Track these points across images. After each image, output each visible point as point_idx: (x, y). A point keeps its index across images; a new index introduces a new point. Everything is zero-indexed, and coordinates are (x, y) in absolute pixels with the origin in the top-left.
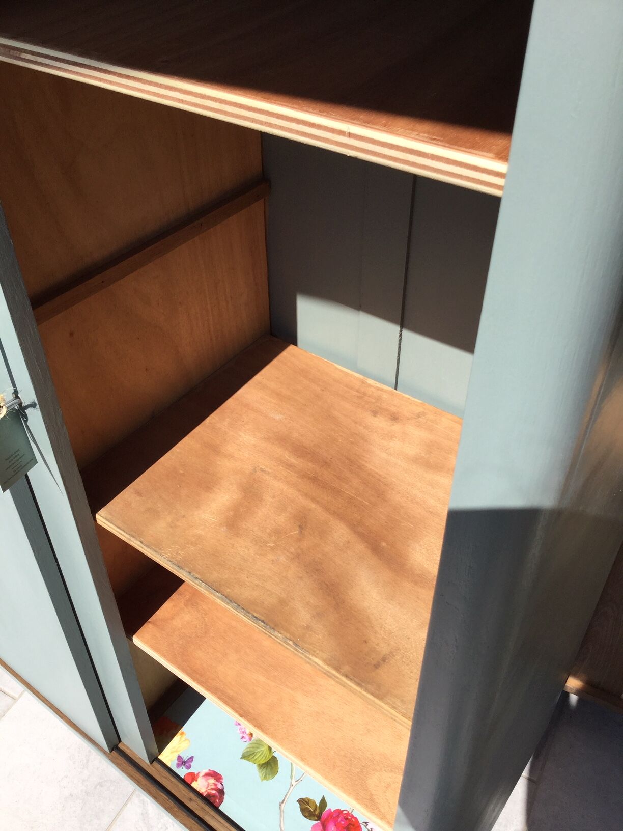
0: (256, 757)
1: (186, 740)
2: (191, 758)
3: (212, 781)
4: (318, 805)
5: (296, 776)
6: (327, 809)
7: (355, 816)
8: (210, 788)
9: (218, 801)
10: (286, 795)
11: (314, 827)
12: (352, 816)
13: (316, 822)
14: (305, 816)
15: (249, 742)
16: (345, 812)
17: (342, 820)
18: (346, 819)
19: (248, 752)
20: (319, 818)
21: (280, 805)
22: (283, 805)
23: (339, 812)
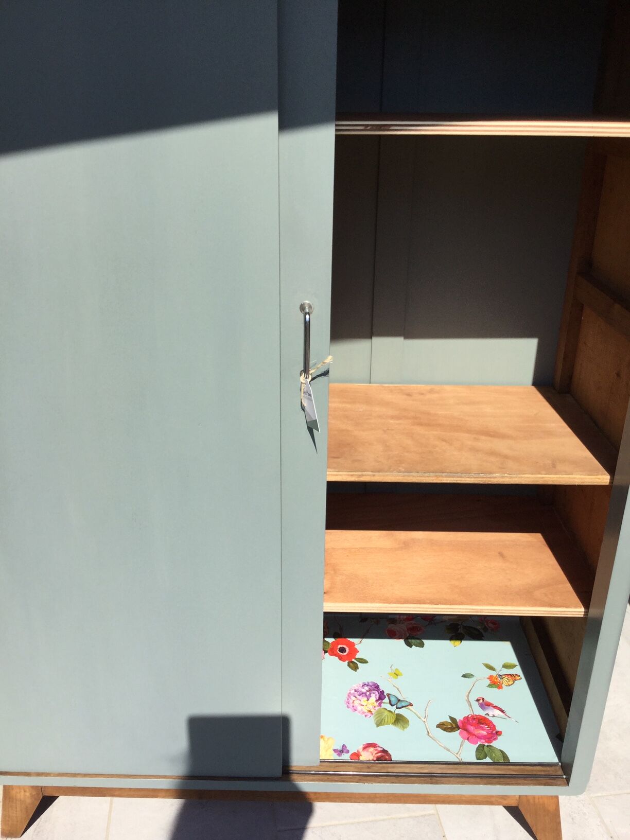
0: (386, 721)
1: (328, 739)
2: (344, 746)
3: (372, 749)
4: (450, 722)
5: (422, 715)
6: (458, 721)
7: (477, 714)
8: (374, 754)
9: (387, 757)
10: (427, 729)
11: (460, 734)
12: (476, 715)
13: (459, 731)
14: (450, 732)
15: (372, 716)
16: (470, 716)
17: (472, 721)
18: (474, 719)
19: (378, 721)
20: (458, 728)
21: (429, 736)
22: (430, 734)
23: (467, 718)
